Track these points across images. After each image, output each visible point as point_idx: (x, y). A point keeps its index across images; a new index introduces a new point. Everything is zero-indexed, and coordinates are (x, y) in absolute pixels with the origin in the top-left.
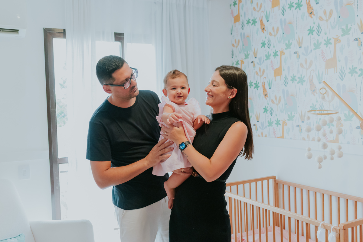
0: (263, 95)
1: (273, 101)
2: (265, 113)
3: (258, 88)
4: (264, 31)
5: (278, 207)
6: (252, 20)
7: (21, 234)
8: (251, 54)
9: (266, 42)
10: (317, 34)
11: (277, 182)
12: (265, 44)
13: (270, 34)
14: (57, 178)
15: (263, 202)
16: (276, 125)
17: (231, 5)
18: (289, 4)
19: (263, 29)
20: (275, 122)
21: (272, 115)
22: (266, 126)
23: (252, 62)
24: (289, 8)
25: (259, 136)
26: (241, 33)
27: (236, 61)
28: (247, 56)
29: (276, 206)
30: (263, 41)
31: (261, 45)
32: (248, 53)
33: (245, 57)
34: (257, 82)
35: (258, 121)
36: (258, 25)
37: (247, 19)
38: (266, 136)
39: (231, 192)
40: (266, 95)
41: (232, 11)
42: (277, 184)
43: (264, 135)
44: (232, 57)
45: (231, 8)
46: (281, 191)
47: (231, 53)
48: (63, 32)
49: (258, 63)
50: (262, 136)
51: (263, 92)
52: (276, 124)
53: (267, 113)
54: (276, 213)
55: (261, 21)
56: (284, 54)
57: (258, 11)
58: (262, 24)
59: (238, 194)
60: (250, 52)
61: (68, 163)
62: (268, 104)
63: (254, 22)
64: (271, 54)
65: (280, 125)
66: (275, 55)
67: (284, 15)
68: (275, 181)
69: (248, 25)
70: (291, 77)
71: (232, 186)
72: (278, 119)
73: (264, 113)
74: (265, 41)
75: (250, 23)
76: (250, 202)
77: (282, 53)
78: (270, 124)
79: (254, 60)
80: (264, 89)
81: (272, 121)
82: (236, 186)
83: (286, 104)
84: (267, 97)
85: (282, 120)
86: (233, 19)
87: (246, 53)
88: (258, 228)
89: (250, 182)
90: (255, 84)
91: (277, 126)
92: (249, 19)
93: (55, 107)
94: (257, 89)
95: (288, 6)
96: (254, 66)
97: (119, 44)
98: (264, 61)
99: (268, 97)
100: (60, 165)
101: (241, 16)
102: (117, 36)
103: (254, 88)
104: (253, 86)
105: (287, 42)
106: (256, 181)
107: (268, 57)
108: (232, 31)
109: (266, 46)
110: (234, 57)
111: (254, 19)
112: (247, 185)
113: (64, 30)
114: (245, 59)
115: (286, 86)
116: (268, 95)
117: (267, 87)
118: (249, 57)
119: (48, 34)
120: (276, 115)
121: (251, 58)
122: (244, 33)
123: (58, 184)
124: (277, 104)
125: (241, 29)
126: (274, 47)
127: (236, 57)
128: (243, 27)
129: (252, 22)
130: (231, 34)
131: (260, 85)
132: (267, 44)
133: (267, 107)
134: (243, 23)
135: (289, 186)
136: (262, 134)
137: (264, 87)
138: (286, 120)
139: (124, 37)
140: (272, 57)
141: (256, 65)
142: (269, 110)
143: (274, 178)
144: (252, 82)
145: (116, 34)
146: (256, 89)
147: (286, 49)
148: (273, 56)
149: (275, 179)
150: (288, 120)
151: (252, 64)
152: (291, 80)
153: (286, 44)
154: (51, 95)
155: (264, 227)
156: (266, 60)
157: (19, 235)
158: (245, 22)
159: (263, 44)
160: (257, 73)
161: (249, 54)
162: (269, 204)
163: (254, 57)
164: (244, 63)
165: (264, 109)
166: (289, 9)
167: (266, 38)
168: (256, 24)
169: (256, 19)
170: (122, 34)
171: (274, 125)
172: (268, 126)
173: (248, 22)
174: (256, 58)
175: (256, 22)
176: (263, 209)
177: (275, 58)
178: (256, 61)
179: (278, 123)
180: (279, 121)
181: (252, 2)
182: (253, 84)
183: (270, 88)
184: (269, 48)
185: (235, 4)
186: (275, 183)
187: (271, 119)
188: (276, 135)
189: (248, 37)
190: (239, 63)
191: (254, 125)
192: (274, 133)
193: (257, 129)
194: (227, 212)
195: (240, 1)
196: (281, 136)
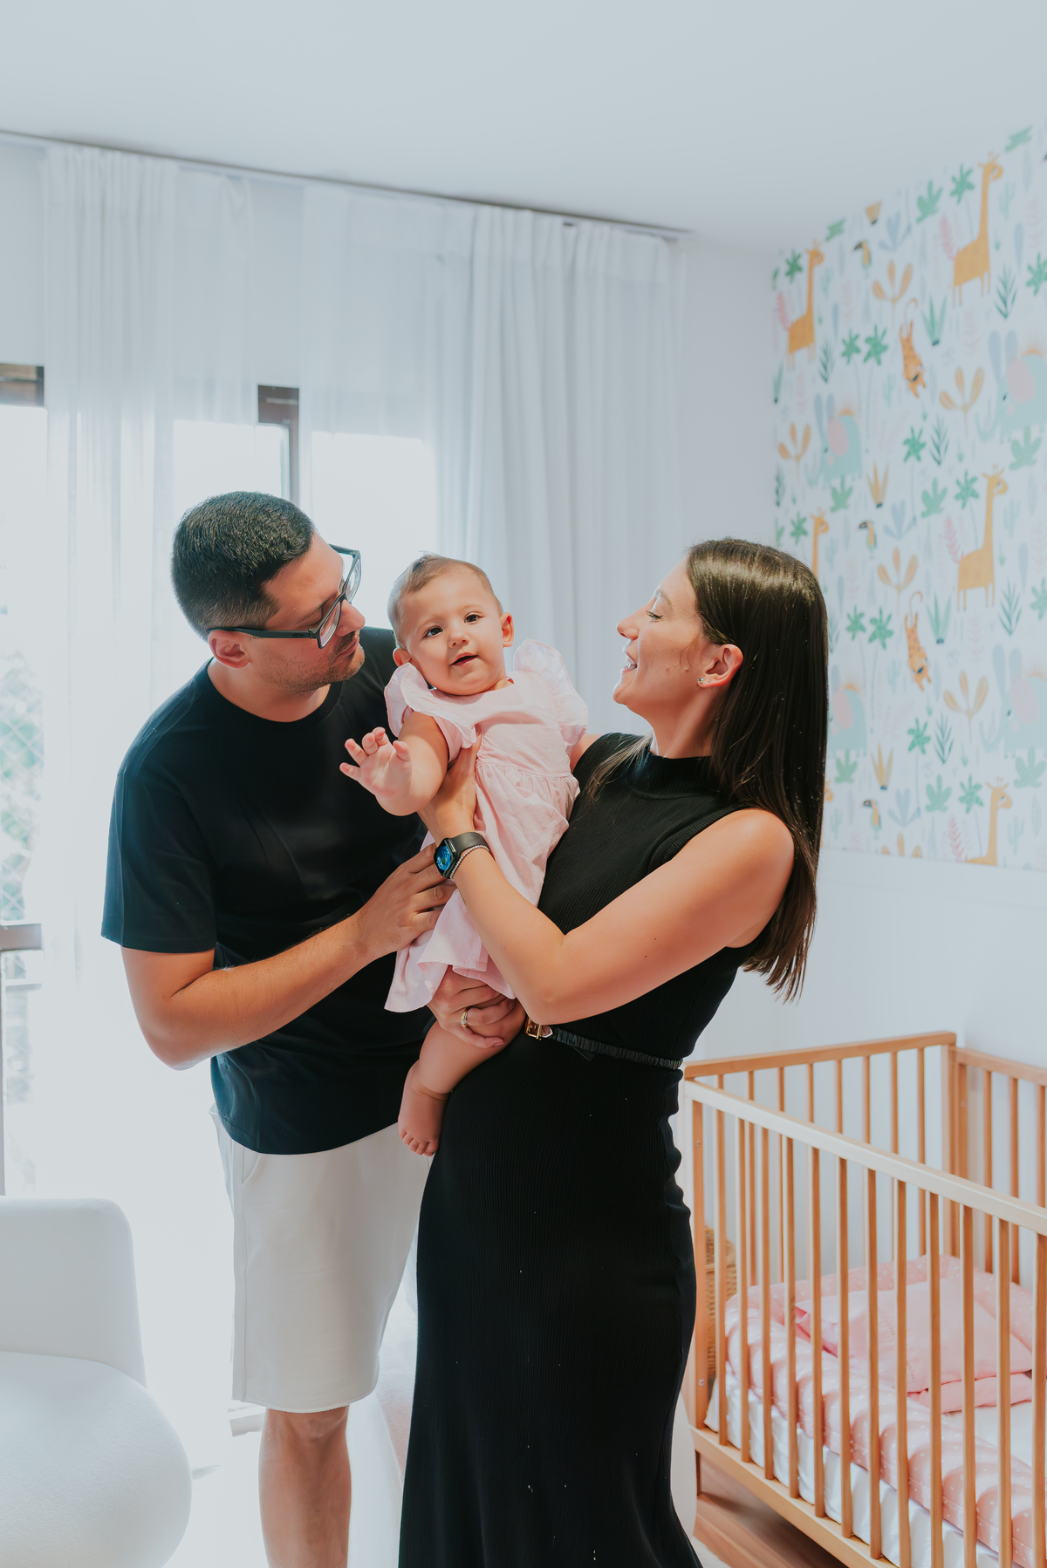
0: (906, 673)
1: (950, 700)
2: (917, 750)
3: (889, 641)
4: (920, 388)
5: (964, 1174)
6: (868, 340)
8: (860, 488)
9: (925, 438)
11: (959, 1059)
12: (923, 445)
13: (946, 401)
15: (895, 1150)
16: (964, 806)
17: (775, 275)
18: (1030, 268)
19: (915, 378)
20: (957, 792)
21: (944, 762)
22: (919, 810)
23: (864, 525)
24: (1029, 284)
25: (886, 852)
26: (818, 399)
27: (792, 522)
28: (840, 499)
29: (953, 1172)
30: (912, 431)
31: (906, 449)
32: (848, 483)
33: (831, 503)
34: (881, 612)
35: (883, 788)
36: (893, 360)
37: (844, 333)
38: (917, 854)
39: (752, 1097)
40: (920, 671)
41: (780, 299)
42: (962, 1066)
43: (909, 849)
44: (778, 504)
45: (774, 287)
46: (976, 1100)
47: (774, 483)
48: (33, 376)
49: (887, 530)
50: (901, 852)
51: (911, 656)
52: (961, 799)
53: (924, 751)
55: (907, 344)
56: (1005, 489)
57: (894, 301)
58: (909, 355)
59: (782, 1108)
60: (852, 479)
61: (38, 948)
62: (930, 712)
63: (877, 348)
64: (945, 491)
65: (981, 804)
66: (966, 492)
67: (1006, 316)
68: (953, 1054)
69: (848, 362)
70: (1034, 591)
71: (757, 1073)
72: (970, 779)
73: (911, 749)
74: (921, 432)
75: (858, 351)
76: (833, 1147)
77: (997, 484)
78: (937, 798)
79: (871, 514)
80: (914, 647)
81: (943, 788)
82: (774, 1072)
83: (1009, 713)
84: (924, 682)
85: (989, 785)
86: (784, 337)
87: (836, 483)
89: (838, 1054)
90: (873, 621)
91: (968, 810)
92: (853, 334)
94: (884, 646)
95: (1028, 276)
96: (873, 541)
97: (276, 434)
98: (914, 518)
99: (929, 681)
101: (820, 321)
102: (270, 400)
103: (871, 640)
104: (863, 629)
105: (1018, 435)
106: (867, 1050)
107: (932, 502)
108: (777, 386)
109: (925, 453)
110: (786, 500)
111: (876, 336)
112: (824, 1070)
113: (40, 371)
114: (833, 510)
115: (1010, 633)
116: (931, 672)
117: (926, 637)
118: (850, 501)
120: (965, 762)
121: (860, 507)
122: (831, 399)
124: (970, 714)
125: (820, 381)
126: (961, 458)
127: (794, 501)
128: (825, 367)
129: (865, 348)
130: (776, 401)
131: (896, 625)
132: (930, 445)
133: (926, 725)
134: (825, 352)
135: (1015, 1081)
136: (901, 844)
137: (912, 634)
138: (1006, 785)
139: (297, 407)
140: (950, 505)
142: (934, 740)
143: (948, 1041)
144: (862, 615)
145: (265, 392)
146: (877, 643)
147: (1013, 467)
148: (957, 497)
149: (953, 1044)
150: (1018, 784)
151: (864, 532)
152: (1033, 606)
153: (1015, 446)
156: (924, 515)
158: (839, 348)
159: (914, 447)
160: (883, 573)
161: (851, 489)
162: (923, 1159)
163: (872, 504)
164: (827, 530)
165: (911, 731)
166: (1032, 289)
167: (925, 417)
168: (885, 357)
169: (884, 333)
170: (290, 393)
171: (954, 806)
172: (929, 808)
173: (851, 349)
174: (879, 505)
175: (885, 348)
177: (964, 506)
178: (881, 519)
179: (970, 797)
180: (978, 787)
181: (868, 260)
182: (865, 621)
183: (940, 641)
184: (939, 463)
185: (794, 268)
186: (952, 1067)
187: (939, 779)
188: (960, 849)
189: (847, 412)
190: (805, 533)
191: (868, 803)
192: (955, 840)
193: (877, 822)
194: (679, 1194)
195: (816, 256)
196: (984, 853)
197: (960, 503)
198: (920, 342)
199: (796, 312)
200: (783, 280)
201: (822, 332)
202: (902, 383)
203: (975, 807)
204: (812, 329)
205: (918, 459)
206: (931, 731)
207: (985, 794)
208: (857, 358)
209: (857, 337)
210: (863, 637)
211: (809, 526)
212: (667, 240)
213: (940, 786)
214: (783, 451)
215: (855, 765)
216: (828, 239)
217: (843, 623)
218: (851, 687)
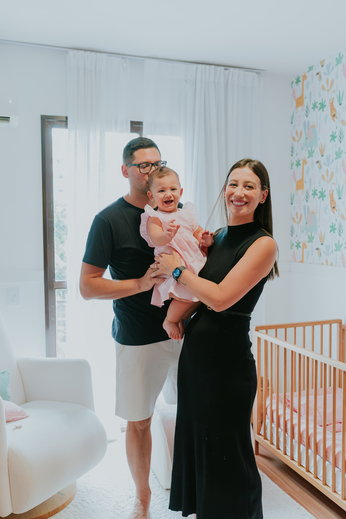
0: (330, 208)
1: (342, 216)
2: (332, 232)
3: (324, 198)
4: (335, 119)
5: (343, 361)
6: (320, 104)
7: (4, 371)
8: (317, 150)
9: (337, 134)
11: (343, 328)
12: (336, 137)
13: (343, 122)
14: (53, 306)
15: (322, 353)
17: (292, 83)
19: (334, 116)
20: (344, 245)
21: (340, 236)
22: (332, 251)
23: (318, 162)
25: (322, 264)
26: (305, 122)
27: (296, 161)
28: (311, 154)
29: (340, 361)
30: (333, 132)
31: (331, 138)
32: (313, 149)
33: (308, 155)
34: (322, 189)
35: (322, 244)
36: (327, 109)
37: (313, 102)
38: (332, 265)
39: (276, 336)
40: (334, 208)
41: (294, 90)
42: (343, 330)
43: (329, 263)
44: (292, 156)
45: (292, 87)
47: (291, 149)
48: (65, 120)
49: (325, 164)
50: (327, 264)
51: (331, 203)
52: (345, 247)
53: (334, 233)
54: (340, 370)
55: (332, 105)
57: (328, 91)
58: (332, 108)
59: (286, 340)
60: (315, 148)
61: (66, 288)
62: (336, 220)
63: (323, 106)
64: (342, 151)
68: (341, 326)
69: (314, 111)
71: (278, 330)
73: (330, 232)
74: (335, 133)
75: (317, 107)
78: (338, 247)
79: (320, 158)
80: (332, 200)
81: (340, 244)
82: (283, 329)
84: (335, 211)
86: (294, 103)
87: (310, 149)
88: (313, 388)
89: (304, 325)
90: (320, 192)
92: (316, 102)
93: (52, 217)
94: (323, 200)
96: (320, 167)
98: (333, 160)
99: (336, 211)
100: (57, 291)
101: (306, 98)
102: (134, 126)
103: (319, 198)
104: (317, 195)
106: (313, 324)
107: (338, 155)
108: (292, 118)
109: (336, 139)
110: (294, 155)
111: (322, 102)
112: (300, 329)
113: (67, 118)
114: (309, 157)
116: (337, 208)
117: (336, 197)
118: (314, 154)
119: (46, 122)
121: (317, 156)
122: (308, 122)
123: (54, 314)
125: (305, 116)
127: (297, 155)
128: (307, 113)
129: (319, 106)
130: (292, 123)
131: (327, 193)
132: (338, 137)
133: (335, 225)
134: (307, 108)
136: (327, 261)
137: (331, 196)
139: (142, 127)
140: (344, 156)
141: (323, 166)
142: (337, 229)
143: (340, 322)
144: (317, 190)
145: (132, 123)
146: (321, 199)
149: (341, 323)
151: (318, 164)
154: (47, 201)
156: (336, 159)
157: (2, 372)
158: (311, 106)
159: (333, 137)
160: (323, 177)
161: (314, 151)
162: (330, 357)
163: (320, 155)
164: (306, 163)
165: (331, 227)
167: (337, 128)
168: (325, 109)
169: (325, 101)
170: (140, 123)
171: (343, 249)
172: (336, 250)
173: (315, 106)
174: (322, 156)
175: (325, 106)
176: (322, 363)
178: (323, 160)
181: (320, 78)
182: (317, 192)
183: (340, 198)
184: (341, 142)
185: (298, 81)
186: (340, 330)
187: (339, 241)
188: (345, 263)
189: (313, 126)
190: (300, 165)
191: (317, 249)
192: (343, 260)
193: (320, 255)
194: (252, 355)
195: (305, 77)
198: (336, 104)
200: (294, 85)
201: (306, 101)
202: (330, 117)
204: (303, 100)
205: (335, 141)
206: (337, 226)
208: (317, 109)
209: (317, 103)
210: (317, 197)
211: (301, 162)
212: (257, 73)
213: (339, 244)
214: (294, 139)
215: (314, 237)
216: (308, 71)
217: (311, 193)
218: (313, 213)
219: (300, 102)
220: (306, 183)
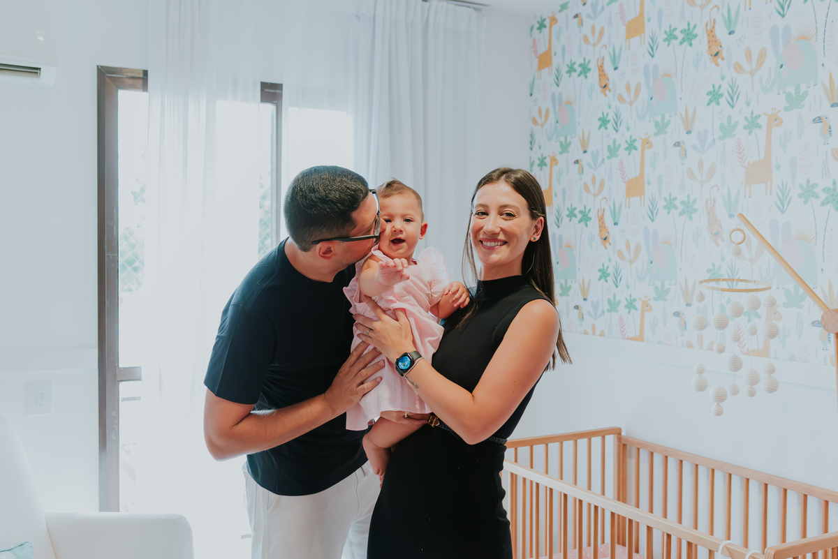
0: (598, 240)
1: (620, 254)
2: (603, 280)
3: (589, 223)
4: (607, 92)
5: (624, 501)
6: (580, 65)
7: (24, 541)
8: (575, 142)
9: (610, 118)
10: (729, 103)
11: (623, 442)
12: (609, 121)
13: (621, 99)
14: (114, 414)
15: (590, 488)
16: (627, 310)
17: (532, 29)
18: (665, 32)
19: (605, 86)
20: (624, 303)
21: (617, 287)
22: (603, 311)
23: (577, 162)
24: (665, 40)
25: (586, 333)
26: (553, 95)
27: (539, 159)
28: (565, 148)
29: (619, 500)
30: (603, 114)
31: (599, 123)
32: (569, 140)
33: (560, 150)
34: (585, 207)
35: (585, 299)
36: (594, 76)
37: (568, 61)
38: (602, 334)
39: (516, 461)
40: (605, 239)
41: (534, 41)
42: (625, 445)
43: (598, 332)
44: (531, 149)
45: (531, 36)
46: (631, 463)
47: (530, 138)
48: (141, 76)
49: (589, 165)
50: (594, 334)
51: (600, 231)
52: (626, 306)
53: (606, 281)
54: (619, 516)
55: (601, 68)
56: (651, 146)
57: (594, 45)
58: (602, 74)
59: (532, 467)
60: (571, 138)
61: (140, 380)
62: (610, 261)
63: (585, 70)
64: (620, 145)
65: (636, 309)
66: (631, 147)
67: (653, 56)
68: (620, 439)
69: (570, 76)
70: (665, 199)
71: (519, 449)
72: (631, 296)
73: (599, 280)
74: (607, 114)
75: (575, 71)
76: (560, 487)
77: (647, 143)
78: (613, 305)
79: (581, 156)
80: (602, 226)
81: (617, 301)
82: (528, 448)
83: (651, 262)
84: (607, 244)
87: (562, 139)
88: (575, 548)
89: (561, 439)
90: (581, 212)
91: (629, 312)
92: (573, 62)
93: (115, 249)
94: (586, 225)
95: (665, 36)
96: (582, 170)
97: (270, 108)
98: (603, 159)
99: (610, 244)
100: (121, 384)
102: (266, 90)
103: (579, 222)
104: (575, 217)
105: (658, 118)
106: (575, 437)
107: (613, 151)
108: (532, 87)
109: (609, 126)
110: (536, 147)
111: (585, 64)
112: (554, 447)
113: (145, 73)
114: (561, 153)
115: (653, 221)
116: (611, 240)
117: (609, 221)
118: (570, 149)
119: (108, 80)
120: (628, 287)
121: (575, 152)
122: (560, 95)
123: (116, 428)
124: (631, 262)
125: (555, 85)
126: (628, 129)
127: (540, 148)
128: (557, 79)
129: (579, 70)
130: (531, 95)
131: (593, 215)
132: (612, 121)
133: (608, 267)
134: (558, 71)
135: (652, 453)
136: (594, 328)
137: (601, 219)
138: (649, 300)
139: (281, 94)
140: (622, 153)
141: (586, 169)
142: (612, 275)
143: (617, 432)
144: (575, 209)
145: (264, 86)
146: (583, 223)
147: (656, 134)
148: (626, 149)
149: (620, 434)
150: (656, 299)
151: (577, 165)
152: (665, 207)
153: (657, 124)
154: (108, 222)
155: (589, 545)
156: (609, 158)
157: (19, 544)
158: (564, 69)
159: (604, 122)
160: (586, 187)
161: (570, 142)
162: (603, 493)
163: (581, 151)
164: (557, 163)
165: (600, 270)
166: (667, 43)
167: (610, 107)
168: (589, 75)
169: (589, 62)
170: (278, 87)
171: (622, 309)
172: (609, 311)
173: (571, 69)
174: (585, 152)
175: (589, 70)
176: (589, 505)
177: (629, 154)
178: (586, 159)
179: (631, 305)
180: (635, 300)
181: (581, 24)
182: (576, 212)
183: (616, 224)
184: (617, 131)
185: (542, 25)
186: (619, 445)
187: (614, 296)
188: (625, 332)
189: (569, 102)
190: (546, 165)
191: (577, 307)
192: (622, 327)
193: (582, 317)
194: (505, 513)
195: (554, 20)
196: (637, 335)
197: (627, 152)
198: (608, 68)
199: (542, 49)
200: (536, 32)
201: (556, 60)
202: (598, 88)
203: (633, 311)
204: (551, 58)
205: (606, 128)
206: (611, 271)
207: (638, 304)
208: (575, 75)
209: (575, 63)
210: (575, 220)
211: (548, 161)
212: (476, 9)
213: (614, 299)
214: (534, 121)
215: (570, 286)
216: (560, 11)
217: (565, 213)
218: (569, 246)
219: (545, 60)
220: (556, 195)
